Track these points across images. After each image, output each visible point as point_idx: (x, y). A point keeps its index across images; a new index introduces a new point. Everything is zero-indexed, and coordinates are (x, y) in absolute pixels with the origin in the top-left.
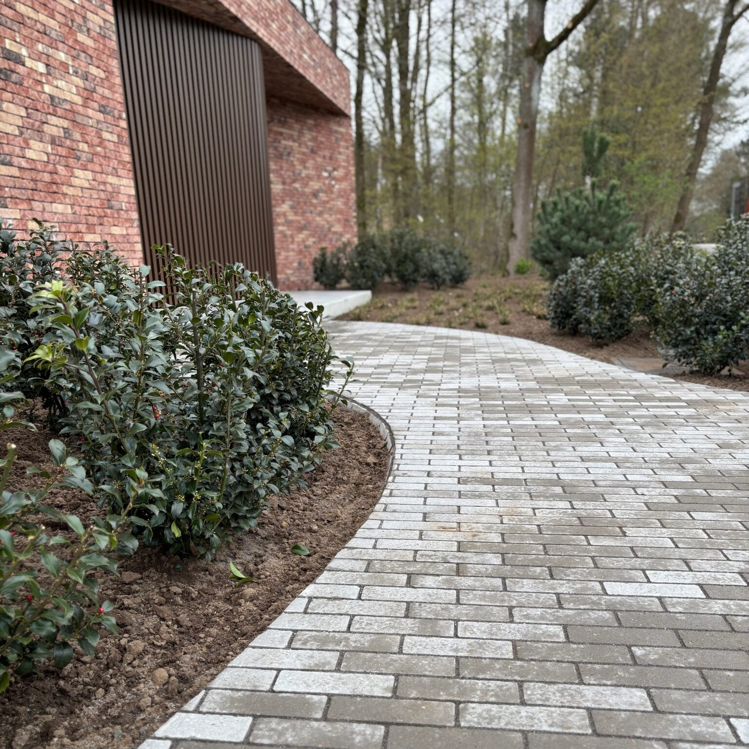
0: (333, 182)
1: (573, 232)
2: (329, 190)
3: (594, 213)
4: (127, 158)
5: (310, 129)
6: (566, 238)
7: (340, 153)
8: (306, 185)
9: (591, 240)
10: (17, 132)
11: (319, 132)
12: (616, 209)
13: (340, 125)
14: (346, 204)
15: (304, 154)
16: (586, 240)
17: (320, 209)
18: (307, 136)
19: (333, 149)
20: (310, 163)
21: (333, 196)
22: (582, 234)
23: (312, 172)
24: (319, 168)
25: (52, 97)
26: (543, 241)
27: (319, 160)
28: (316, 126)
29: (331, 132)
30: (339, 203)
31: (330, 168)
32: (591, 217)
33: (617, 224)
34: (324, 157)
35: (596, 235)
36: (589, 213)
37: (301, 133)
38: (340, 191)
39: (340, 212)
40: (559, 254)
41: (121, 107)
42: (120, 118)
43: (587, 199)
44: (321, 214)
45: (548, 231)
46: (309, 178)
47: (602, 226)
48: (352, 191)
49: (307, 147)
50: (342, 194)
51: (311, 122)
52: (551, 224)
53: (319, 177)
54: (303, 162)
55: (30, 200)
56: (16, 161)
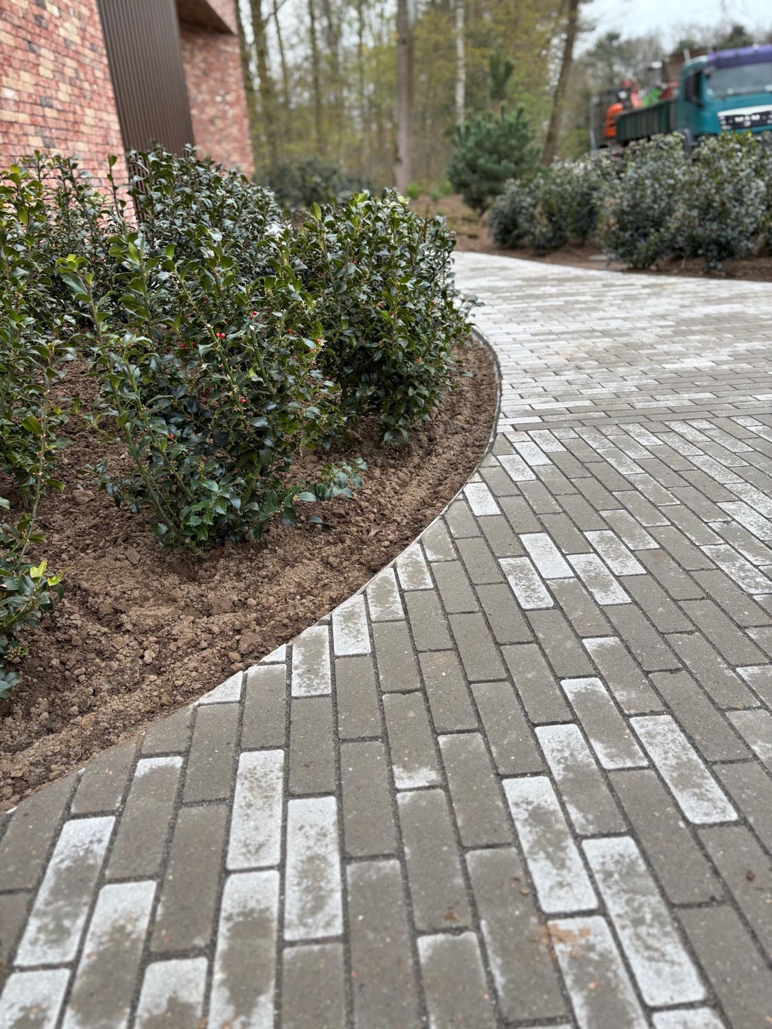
0: (227, 108)
1: (487, 156)
2: (224, 115)
3: (504, 136)
4: (111, 94)
5: (201, 49)
6: (481, 161)
7: (230, 75)
8: (202, 111)
9: (504, 162)
10: (51, 77)
11: (209, 52)
12: (524, 131)
13: (227, 43)
14: (240, 130)
15: (197, 76)
16: (499, 162)
17: (217, 137)
18: (199, 57)
19: (223, 70)
20: (204, 87)
21: (228, 122)
22: (495, 157)
23: (207, 97)
24: (213, 93)
25: (65, 40)
26: (461, 166)
27: (212, 83)
28: (206, 45)
29: (220, 52)
30: (234, 131)
31: (222, 92)
32: (502, 140)
33: (524, 145)
34: (216, 80)
35: (507, 157)
36: (500, 136)
37: (193, 55)
38: (235, 116)
39: (236, 140)
40: (476, 177)
41: (101, 44)
42: (102, 55)
43: (497, 122)
44: (219, 142)
45: (464, 156)
46: (205, 103)
47: (512, 148)
48: (245, 116)
49: (200, 69)
50: (236, 120)
51: (200, 41)
52: (467, 147)
53: (214, 102)
54: (198, 86)
55: (66, 140)
56: (56, 103)
